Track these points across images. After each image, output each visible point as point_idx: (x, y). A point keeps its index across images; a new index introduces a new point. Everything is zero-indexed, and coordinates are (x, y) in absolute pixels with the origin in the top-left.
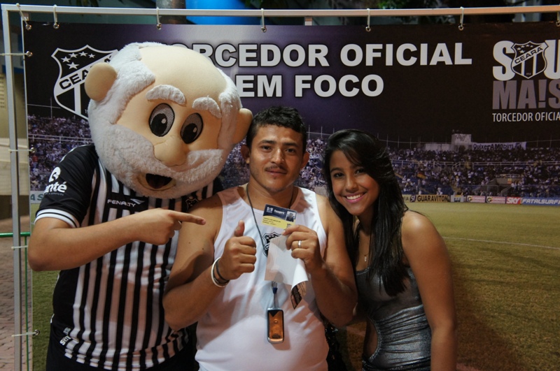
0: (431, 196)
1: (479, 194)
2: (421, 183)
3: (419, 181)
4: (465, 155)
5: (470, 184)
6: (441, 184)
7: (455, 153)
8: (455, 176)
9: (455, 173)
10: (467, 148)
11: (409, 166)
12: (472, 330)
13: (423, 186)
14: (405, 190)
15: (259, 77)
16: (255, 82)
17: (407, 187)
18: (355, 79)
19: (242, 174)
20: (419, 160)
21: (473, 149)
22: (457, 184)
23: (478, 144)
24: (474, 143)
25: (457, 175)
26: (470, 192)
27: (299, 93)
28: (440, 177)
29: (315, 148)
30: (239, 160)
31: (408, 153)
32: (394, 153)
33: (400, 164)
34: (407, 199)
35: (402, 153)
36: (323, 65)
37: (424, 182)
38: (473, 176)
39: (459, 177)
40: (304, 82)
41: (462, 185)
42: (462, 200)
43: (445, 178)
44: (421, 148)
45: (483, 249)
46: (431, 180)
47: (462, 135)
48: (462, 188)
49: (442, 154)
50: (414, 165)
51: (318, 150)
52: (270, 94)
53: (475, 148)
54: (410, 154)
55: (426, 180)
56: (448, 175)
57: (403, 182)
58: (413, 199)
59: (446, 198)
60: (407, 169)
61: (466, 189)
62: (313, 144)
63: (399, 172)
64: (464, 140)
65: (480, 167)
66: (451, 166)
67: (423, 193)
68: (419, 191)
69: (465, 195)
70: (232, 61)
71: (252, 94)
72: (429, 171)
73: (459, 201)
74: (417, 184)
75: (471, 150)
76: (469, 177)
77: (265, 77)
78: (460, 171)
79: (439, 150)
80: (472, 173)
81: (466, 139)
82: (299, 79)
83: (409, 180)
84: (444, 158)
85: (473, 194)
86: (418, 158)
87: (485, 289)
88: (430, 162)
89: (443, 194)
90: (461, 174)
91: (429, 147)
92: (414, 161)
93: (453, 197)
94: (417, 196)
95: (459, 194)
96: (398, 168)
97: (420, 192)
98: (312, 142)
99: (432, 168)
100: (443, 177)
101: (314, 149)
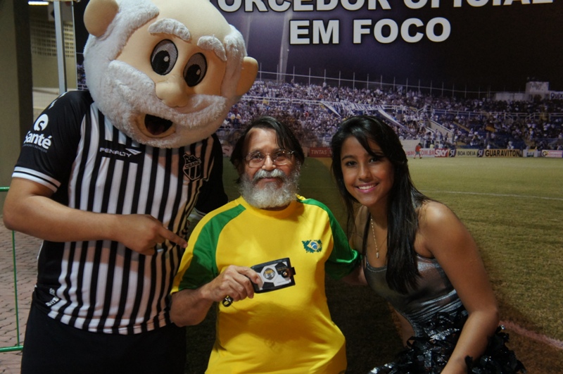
0: (501, 150)
1: (556, 149)
2: (490, 136)
3: (487, 134)
4: (541, 106)
5: (546, 137)
6: (513, 137)
7: (529, 103)
8: (528, 129)
9: (529, 126)
10: (543, 97)
11: (477, 118)
12: (544, 295)
13: (492, 140)
14: (471, 144)
15: (315, 22)
16: (310, 28)
17: (474, 140)
18: (419, 23)
19: (296, 126)
20: (488, 112)
21: (550, 98)
22: (530, 137)
23: (557, 93)
24: (551, 92)
25: (531, 127)
26: (546, 146)
27: (357, 40)
28: (512, 129)
29: (374, 99)
30: (293, 111)
31: (476, 103)
32: (460, 104)
33: (467, 116)
34: (474, 154)
35: (469, 103)
36: (384, 8)
37: (493, 136)
38: (549, 128)
39: (533, 129)
40: (363, 27)
41: (536, 138)
42: (536, 155)
43: (517, 131)
44: (491, 98)
45: (559, 208)
46: (501, 133)
47: (538, 83)
48: (536, 142)
49: (514, 104)
50: (483, 116)
51: (377, 101)
52: (326, 40)
53: (553, 97)
54: (478, 104)
55: (495, 133)
56: (520, 128)
57: (469, 135)
58: (481, 154)
59: (518, 153)
60: (474, 122)
61: (541, 142)
62: (372, 94)
63: (466, 124)
64: (541, 89)
65: (558, 118)
66: (524, 118)
67: (492, 147)
68: (487, 144)
69: (539, 149)
70: (286, 5)
71: (306, 41)
72: (499, 124)
73: (533, 156)
74: (485, 137)
75: (548, 100)
76: (545, 129)
77: (321, 22)
78: (535, 122)
79: (511, 100)
80: (548, 125)
81: (542, 88)
82: (358, 24)
83: (476, 133)
84: (517, 109)
85: (549, 149)
86: (487, 109)
87: (560, 251)
88: (500, 113)
89: (515, 148)
90: (536, 127)
91: (499, 97)
92: (482, 112)
93: (525, 152)
94: (485, 150)
95: (532, 148)
96: (465, 120)
97: (488, 147)
98: (371, 92)
99: (503, 120)
100: (515, 130)
101: (372, 100)
